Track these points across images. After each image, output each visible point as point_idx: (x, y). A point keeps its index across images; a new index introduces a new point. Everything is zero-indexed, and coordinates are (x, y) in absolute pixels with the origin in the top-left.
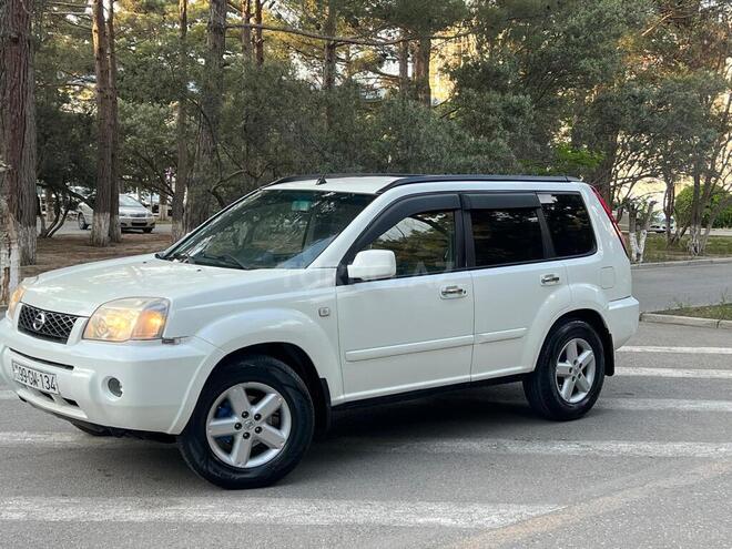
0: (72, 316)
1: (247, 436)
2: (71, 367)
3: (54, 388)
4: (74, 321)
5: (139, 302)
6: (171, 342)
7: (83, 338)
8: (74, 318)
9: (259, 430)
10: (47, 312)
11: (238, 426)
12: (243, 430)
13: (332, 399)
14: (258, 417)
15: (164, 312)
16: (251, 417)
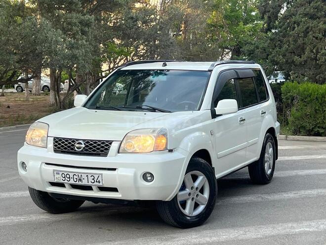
0: (107, 141)
1: (193, 199)
2: (115, 169)
3: (99, 182)
4: (111, 144)
5: (151, 131)
6: (171, 151)
7: (118, 153)
8: (111, 142)
9: (197, 195)
10: (84, 140)
11: (190, 194)
12: (191, 196)
13: (216, 176)
14: (197, 188)
15: (165, 135)
16: (194, 189)
